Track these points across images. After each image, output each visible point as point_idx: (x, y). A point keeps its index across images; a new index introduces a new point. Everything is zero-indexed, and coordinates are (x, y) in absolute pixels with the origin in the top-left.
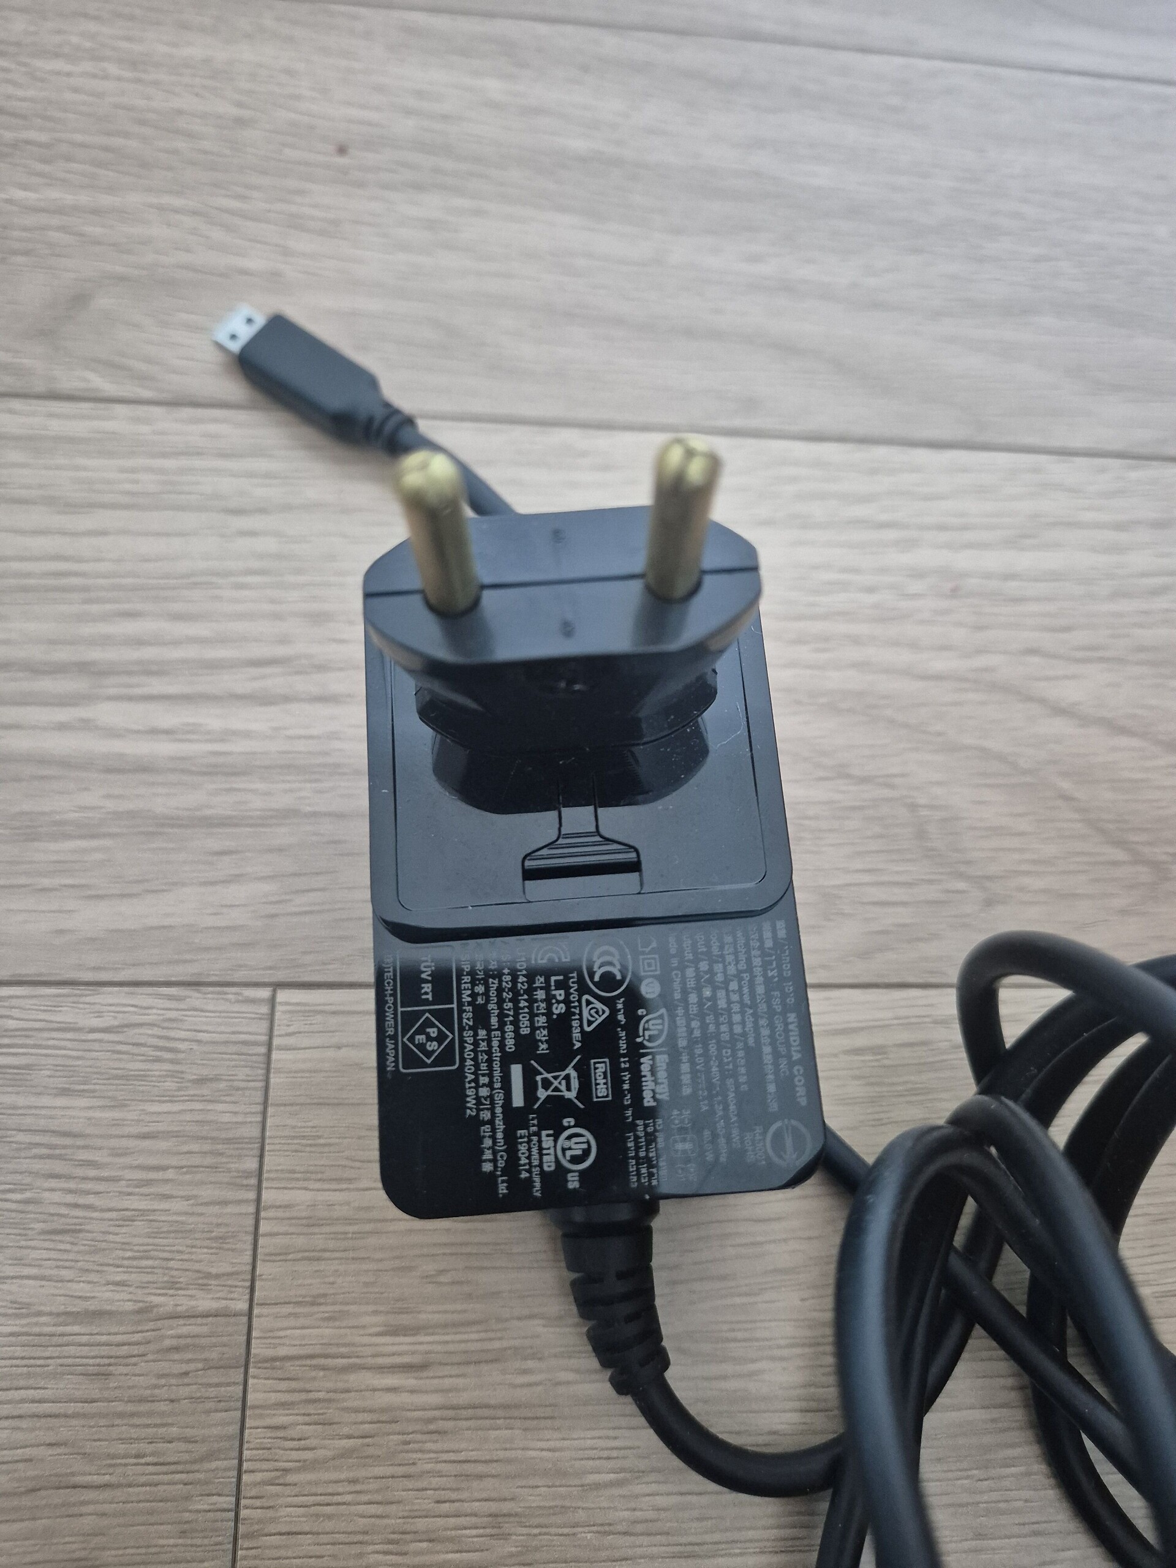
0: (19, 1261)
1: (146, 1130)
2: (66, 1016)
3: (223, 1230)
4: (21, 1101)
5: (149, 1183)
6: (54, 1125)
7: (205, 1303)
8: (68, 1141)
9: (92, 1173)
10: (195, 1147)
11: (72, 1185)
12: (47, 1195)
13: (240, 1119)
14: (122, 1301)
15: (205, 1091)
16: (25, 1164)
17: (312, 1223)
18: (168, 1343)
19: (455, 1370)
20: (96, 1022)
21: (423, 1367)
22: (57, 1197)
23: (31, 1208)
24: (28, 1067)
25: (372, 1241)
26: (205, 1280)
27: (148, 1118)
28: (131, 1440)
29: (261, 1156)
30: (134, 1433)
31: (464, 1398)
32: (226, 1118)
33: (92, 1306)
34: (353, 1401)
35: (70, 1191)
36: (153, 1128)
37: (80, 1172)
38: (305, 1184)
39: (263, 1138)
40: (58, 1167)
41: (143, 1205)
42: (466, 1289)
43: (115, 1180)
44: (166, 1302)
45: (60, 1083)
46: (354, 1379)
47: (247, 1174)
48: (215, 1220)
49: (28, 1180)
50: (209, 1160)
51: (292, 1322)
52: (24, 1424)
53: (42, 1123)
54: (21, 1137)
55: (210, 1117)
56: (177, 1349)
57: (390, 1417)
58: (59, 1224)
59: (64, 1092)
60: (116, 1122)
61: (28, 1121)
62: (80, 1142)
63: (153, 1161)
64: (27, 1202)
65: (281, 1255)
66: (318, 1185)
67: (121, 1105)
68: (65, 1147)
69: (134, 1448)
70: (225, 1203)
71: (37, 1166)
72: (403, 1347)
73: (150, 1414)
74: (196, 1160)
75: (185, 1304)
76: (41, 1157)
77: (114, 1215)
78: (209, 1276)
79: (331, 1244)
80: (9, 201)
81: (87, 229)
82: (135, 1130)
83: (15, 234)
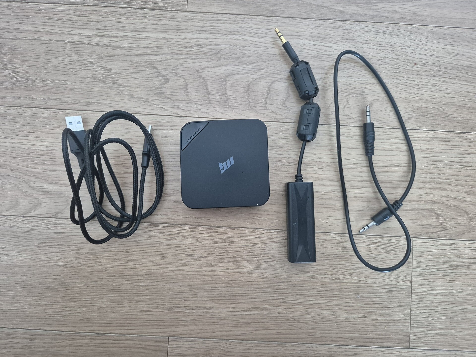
0: (378, 276)
2: (381, 241)
4: (376, 253)
7: (405, 284)
8: (383, 260)
14: (393, 283)
17: (419, 274)
18: (400, 289)
19: (441, 296)
20: (386, 242)
21: (437, 295)
24: (376, 248)
25: (429, 277)
26: (405, 281)
28: (396, 302)
30: (396, 301)
31: (442, 300)
33: (388, 283)
34: (426, 299)
37: (385, 264)
38: (419, 268)
40: (382, 263)
42: (443, 285)
44: (399, 284)
45: (381, 251)
46: (426, 296)
47: (410, 266)
51: (417, 288)
52: (381, 299)
53: (379, 257)
54: (376, 259)
56: (401, 290)
57: (432, 302)
59: (382, 252)
60: (390, 257)
61: (377, 256)
65: (416, 278)
69: (396, 303)
71: (379, 263)
73: (398, 299)
75: (402, 284)
78: (405, 280)
79: (423, 277)
80: (355, 81)
81: (370, 88)
82: (393, 258)
83: (357, 89)
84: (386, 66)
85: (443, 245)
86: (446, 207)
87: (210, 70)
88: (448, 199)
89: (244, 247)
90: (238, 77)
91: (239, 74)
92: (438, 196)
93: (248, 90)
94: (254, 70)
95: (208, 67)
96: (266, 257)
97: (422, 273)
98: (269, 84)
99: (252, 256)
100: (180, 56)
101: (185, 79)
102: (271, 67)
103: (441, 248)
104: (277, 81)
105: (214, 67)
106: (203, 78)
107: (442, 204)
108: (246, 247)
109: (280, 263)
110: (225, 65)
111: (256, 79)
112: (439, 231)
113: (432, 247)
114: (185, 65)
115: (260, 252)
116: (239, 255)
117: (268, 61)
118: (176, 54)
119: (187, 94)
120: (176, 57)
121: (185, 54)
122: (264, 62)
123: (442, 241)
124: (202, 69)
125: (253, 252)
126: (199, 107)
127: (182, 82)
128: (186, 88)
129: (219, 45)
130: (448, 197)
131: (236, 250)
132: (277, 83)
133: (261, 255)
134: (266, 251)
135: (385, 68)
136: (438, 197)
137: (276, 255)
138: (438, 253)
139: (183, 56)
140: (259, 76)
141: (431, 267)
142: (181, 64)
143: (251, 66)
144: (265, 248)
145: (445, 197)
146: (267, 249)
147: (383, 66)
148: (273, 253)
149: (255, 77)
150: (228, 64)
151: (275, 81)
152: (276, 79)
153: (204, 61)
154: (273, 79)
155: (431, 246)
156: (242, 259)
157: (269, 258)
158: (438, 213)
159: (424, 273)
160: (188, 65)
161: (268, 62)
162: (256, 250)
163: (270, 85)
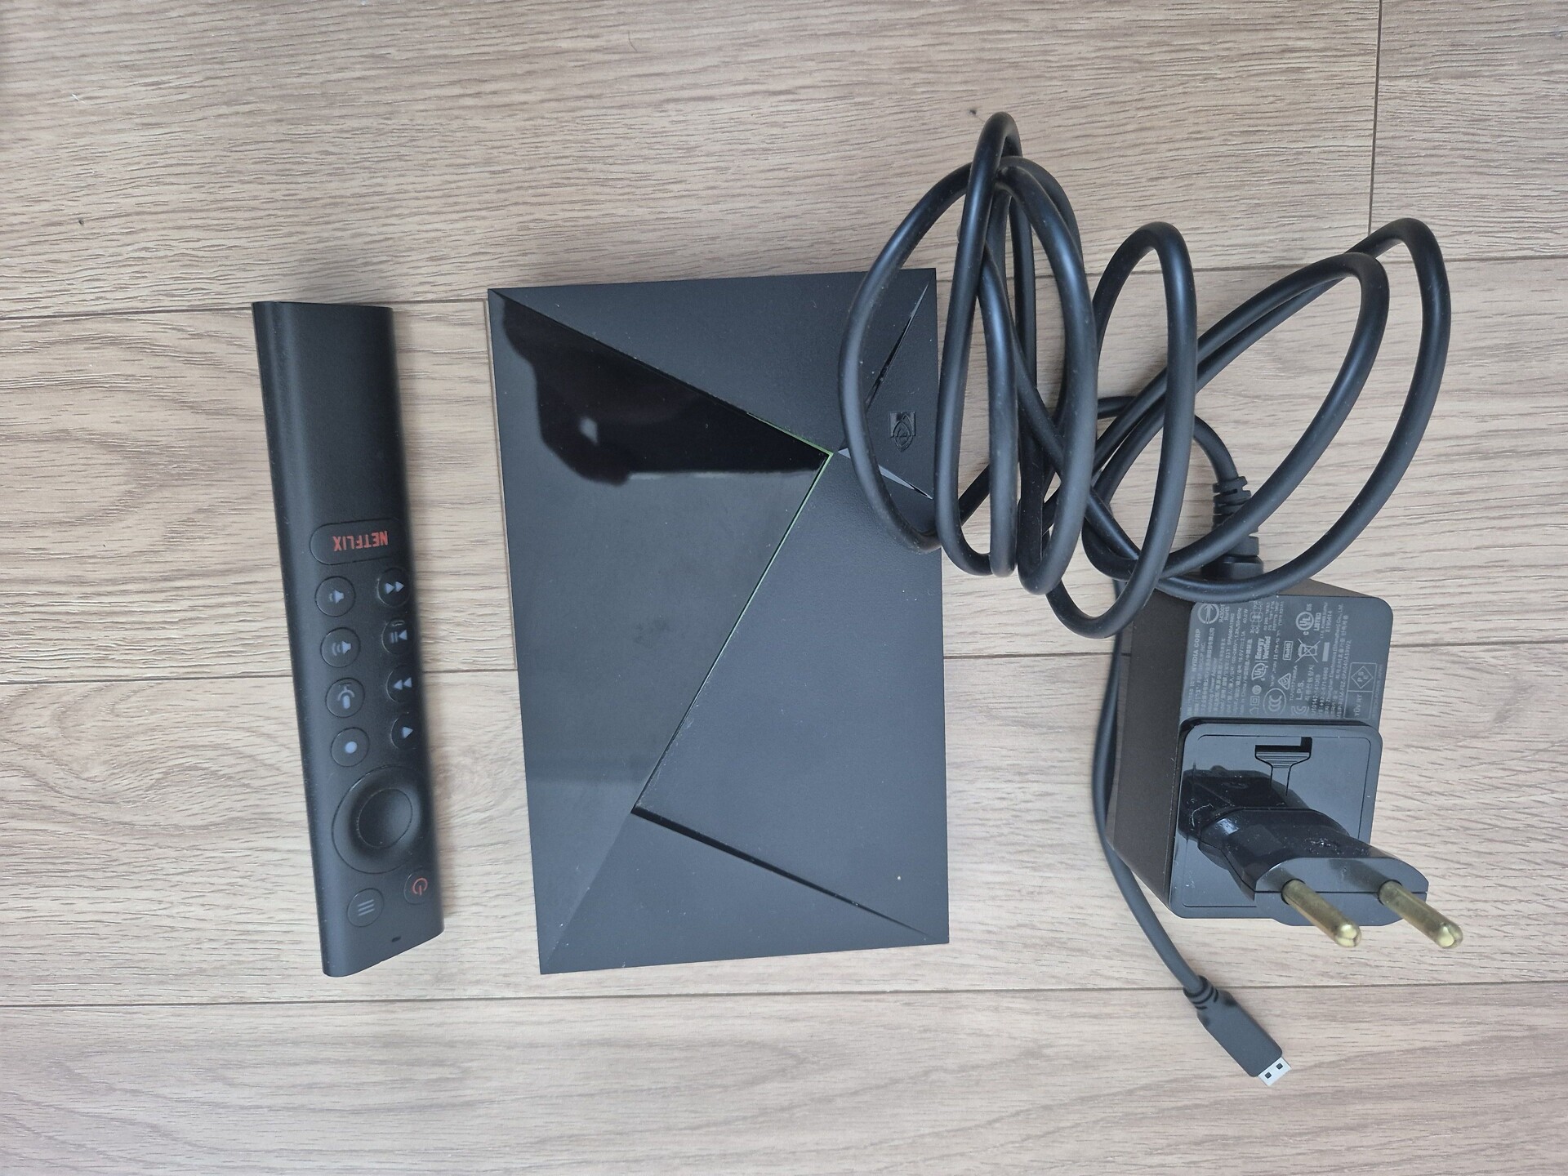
1: (1438, 177)
3: (1394, 123)
5: (1434, 148)
6: (1488, 178)
9: (1466, 152)
10: (1410, 169)
15: (1406, 200)
16: (1501, 156)
22: (1483, 139)
23: (1497, 133)
27: (1437, 184)
29: (1373, 164)
35: (1477, 142)
36: (1434, 179)
39: (1372, 174)
41: (1437, 136)
43: (1452, 149)
48: (1398, 128)
49: (1500, 148)
50: (1403, 161)
55: (1402, 185)
62: (1473, 170)
63: (1434, 160)
64: (1499, 136)
66: (1342, 148)
67: (1452, 190)
68: (1481, 166)
70: (1393, 138)
72: (1294, 61)
74: (1410, 161)
76: (1493, 161)
77: (1454, 130)
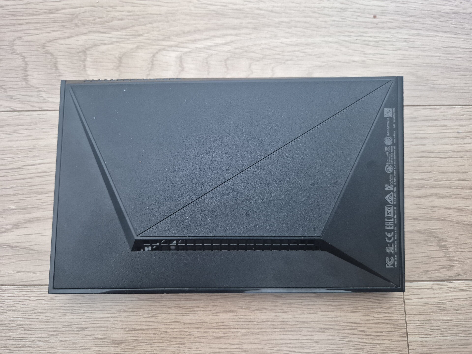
4: (342, 314)
8: (356, 325)
11: (359, 337)
12: (353, 339)
13: (399, 318)
32: (396, 318)
38: (419, 336)
53: (348, 320)
58: (358, 347)
71: (350, 332)
80: (282, 43)
81: (306, 50)
82: (373, 322)
83: (286, 54)
84: (327, 19)
85: (454, 291)
86: (450, 224)
87: (61, 41)
88: (450, 212)
89: (114, 319)
90: (103, 48)
91: (105, 44)
92: (434, 207)
93: (120, 66)
94: (128, 37)
95: (60, 39)
96: (152, 335)
97: (425, 343)
98: (152, 55)
99: (127, 335)
100: (19, 28)
101: (24, 58)
102: (153, 31)
103: (452, 296)
104: (164, 49)
105: (68, 37)
106: (51, 54)
107: (442, 220)
108: (116, 319)
109: (177, 344)
110: (84, 34)
111: (132, 49)
112: (445, 267)
113: (437, 295)
114: (26, 38)
115: (140, 327)
116: (105, 334)
117: (150, 23)
118: (14, 25)
119: (26, 79)
120: (13, 28)
121: (27, 24)
122: (144, 25)
123: (452, 284)
124: (51, 41)
125: (129, 326)
126: (44, 95)
127: (20, 62)
128: (25, 69)
129: (76, 8)
130: (450, 209)
131: (98, 325)
132: (164, 52)
133: (142, 332)
134: (151, 324)
135: (325, 22)
136: (436, 209)
137: (168, 330)
138: (448, 305)
139: (24, 27)
140: (135, 46)
141: (439, 332)
142: (20, 38)
143: (124, 32)
144: (148, 319)
145: (446, 208)
146: (152, 319)
147: (321, 19)
148: (163, 326)
149: (130, 46)
150: (90, 32)
151: (160, 50)
152: (162, 47)
153: (54, 31)
154: (158, 47)
155: (434, 293)
156: (109, 341)
157: (156, 335)
158: (438, 237)
159: (429, 343)
160: (30, 38)
161: (149, 25)
162: (133, 323)
163: (154, 56)
